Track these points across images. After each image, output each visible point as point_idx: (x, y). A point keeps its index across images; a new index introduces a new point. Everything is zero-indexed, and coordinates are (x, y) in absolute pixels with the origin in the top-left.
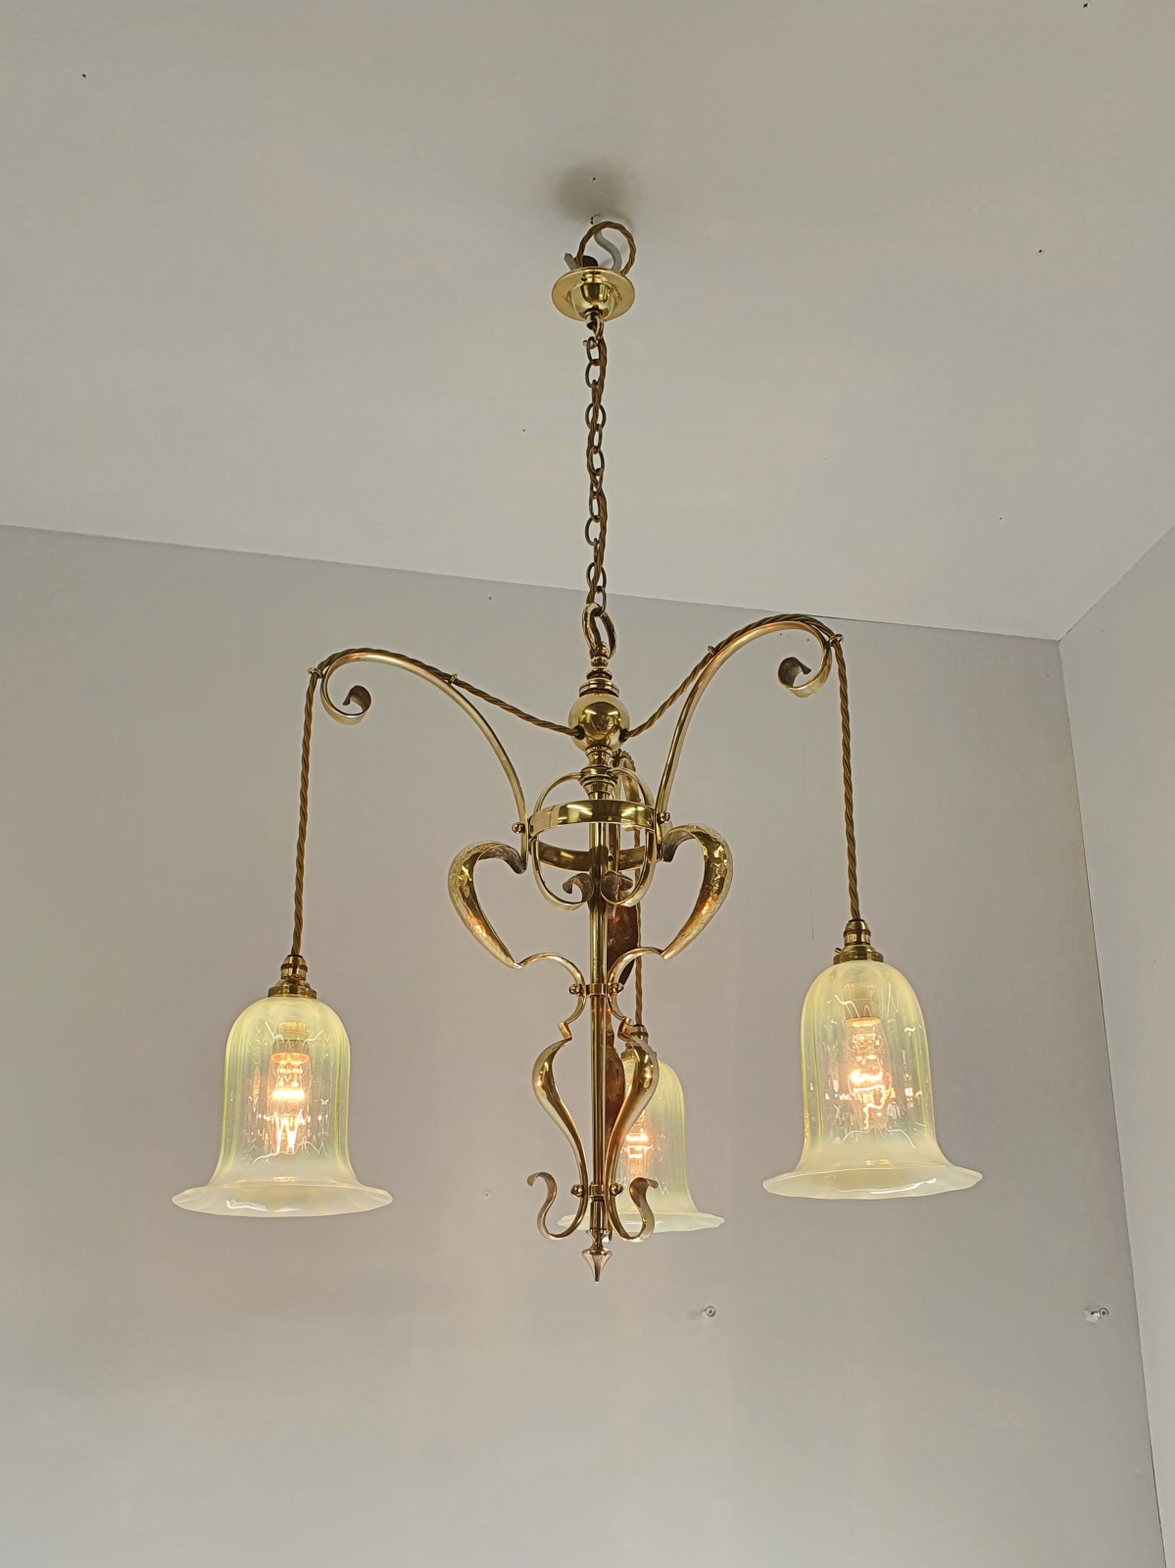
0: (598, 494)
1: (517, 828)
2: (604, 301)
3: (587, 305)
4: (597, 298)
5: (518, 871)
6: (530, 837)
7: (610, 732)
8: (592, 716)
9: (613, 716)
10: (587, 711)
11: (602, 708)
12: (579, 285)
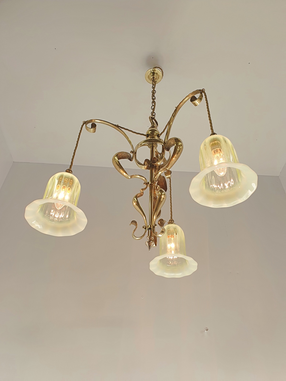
0: (154, 102)
1: (131, 152)
2: (156, 76)
3: (152, 77)
4: (154, 75)
5: (131, 160)
6: (134, 153)
7: (155, 135)
8: (150, 132)
9: (156, 133)
10: (149, 132)
11: (153, 131)
12: (150, 73)
